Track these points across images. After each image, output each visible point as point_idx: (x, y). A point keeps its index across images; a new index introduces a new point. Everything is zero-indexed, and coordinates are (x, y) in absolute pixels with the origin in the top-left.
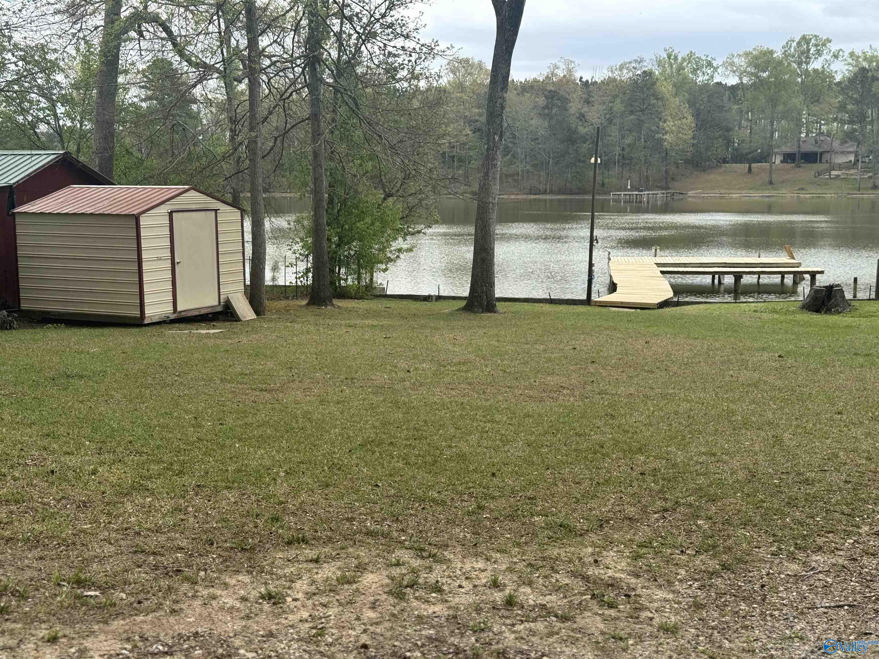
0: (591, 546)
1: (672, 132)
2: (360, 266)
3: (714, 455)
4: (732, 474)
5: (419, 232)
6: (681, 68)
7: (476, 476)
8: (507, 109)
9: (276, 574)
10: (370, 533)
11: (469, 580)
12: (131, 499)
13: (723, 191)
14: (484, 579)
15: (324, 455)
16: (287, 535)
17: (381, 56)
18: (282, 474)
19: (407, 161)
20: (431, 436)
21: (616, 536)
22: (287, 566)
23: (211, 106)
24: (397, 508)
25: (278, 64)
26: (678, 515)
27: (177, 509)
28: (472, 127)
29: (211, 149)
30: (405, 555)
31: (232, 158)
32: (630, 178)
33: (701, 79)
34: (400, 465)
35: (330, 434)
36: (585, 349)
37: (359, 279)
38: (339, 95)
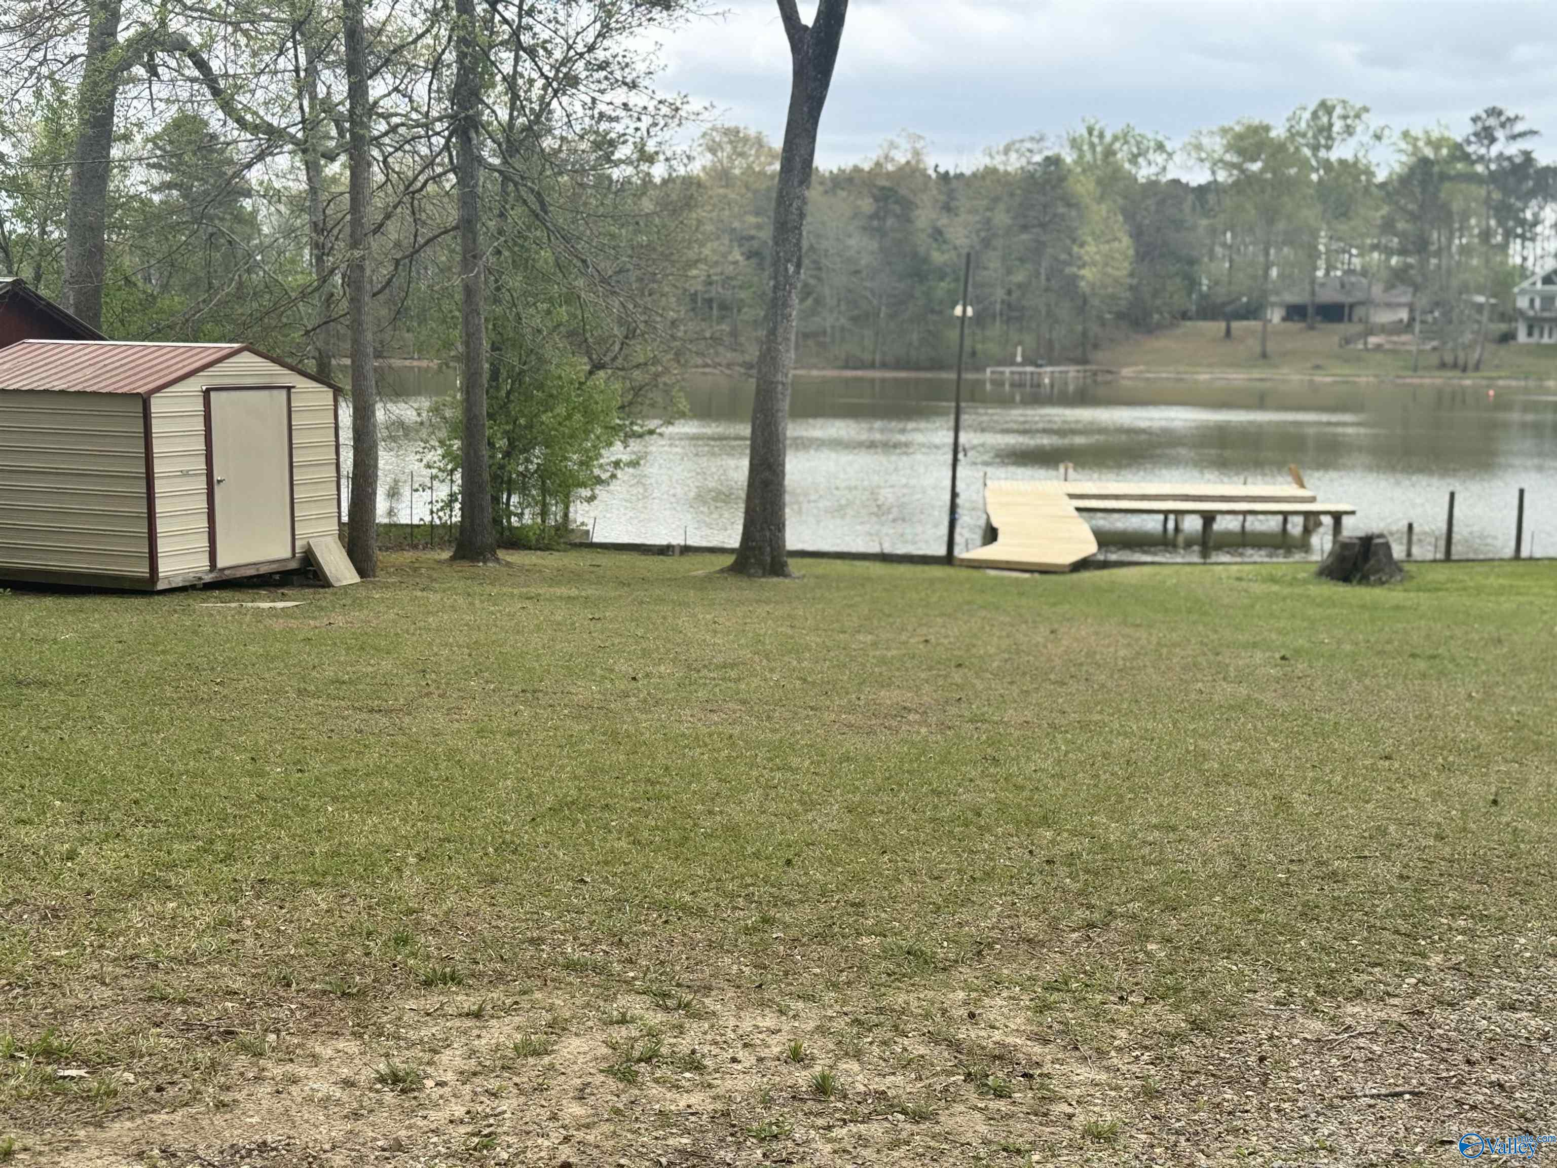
0: (963, 989)
1: (1094, 264)
2: (544, 491)
3: (1174, 829)
4: (1204, 863)
5: (651, 432)
6: (1109, 153)
7: (759, 866)
8: (809, 219)
9: (405, 1039)
10: (571, 966)
11: (750, 1049)
12: (139, 904)
13: (1182, 368)
14: (776, 1047)
15: (486, 827)
16: (424, 970)
17: (587, 120)
18: (412, 860)
19: (631, 306)
20: (676, 793)
21: (1005, 971)
22: (426, 1023)
23: (279, 201)
24: (620, 921)
25: (402, 130)
26: (1112, 935)
27: (225, 923)
28: (744, 249)
29: (280, 278)
30: (637, 1005)
31: (316, 295)
32: (1020, 343)
33: (1144, 172)
34: (623, 844)
35: (497, 789)
36: (946, 641)
37: (544, 513)
38: (511, 187)
